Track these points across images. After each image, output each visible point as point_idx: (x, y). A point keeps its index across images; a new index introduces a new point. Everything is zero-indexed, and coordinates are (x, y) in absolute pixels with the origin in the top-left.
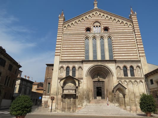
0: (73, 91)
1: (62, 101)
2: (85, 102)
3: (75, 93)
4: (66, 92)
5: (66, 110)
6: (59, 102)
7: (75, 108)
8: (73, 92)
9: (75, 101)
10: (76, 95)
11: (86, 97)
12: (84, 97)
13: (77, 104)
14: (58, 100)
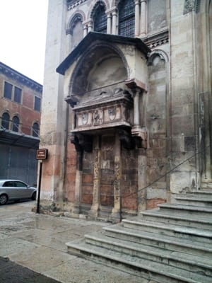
0: (114, 113)
1: (81, 165)
2: (185, 168)
3: (124, 123)
4: (85, 123)
5: (95, 207)
6: (71, 170)
7: (131, 202)
8: (113, 119)
9: (134, 164)
10: (128, 129)
11: (189, 141)
12: (181, 138)
13: (142, 179)
14: (69, 163)
